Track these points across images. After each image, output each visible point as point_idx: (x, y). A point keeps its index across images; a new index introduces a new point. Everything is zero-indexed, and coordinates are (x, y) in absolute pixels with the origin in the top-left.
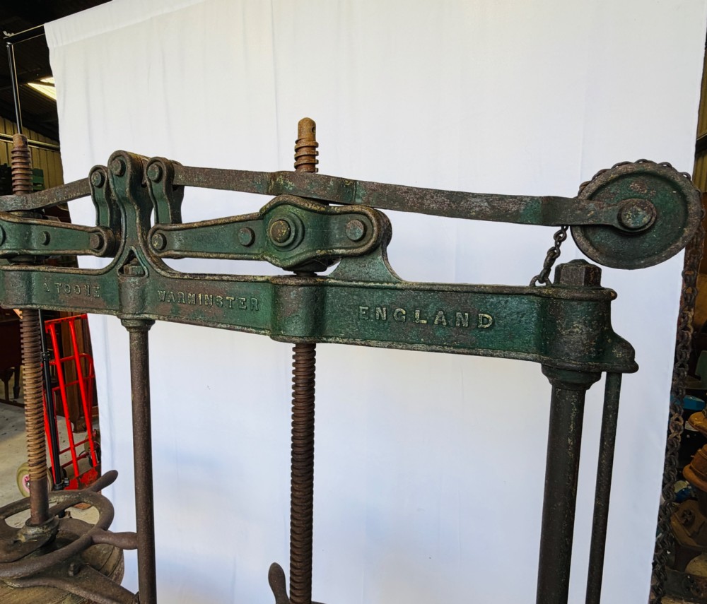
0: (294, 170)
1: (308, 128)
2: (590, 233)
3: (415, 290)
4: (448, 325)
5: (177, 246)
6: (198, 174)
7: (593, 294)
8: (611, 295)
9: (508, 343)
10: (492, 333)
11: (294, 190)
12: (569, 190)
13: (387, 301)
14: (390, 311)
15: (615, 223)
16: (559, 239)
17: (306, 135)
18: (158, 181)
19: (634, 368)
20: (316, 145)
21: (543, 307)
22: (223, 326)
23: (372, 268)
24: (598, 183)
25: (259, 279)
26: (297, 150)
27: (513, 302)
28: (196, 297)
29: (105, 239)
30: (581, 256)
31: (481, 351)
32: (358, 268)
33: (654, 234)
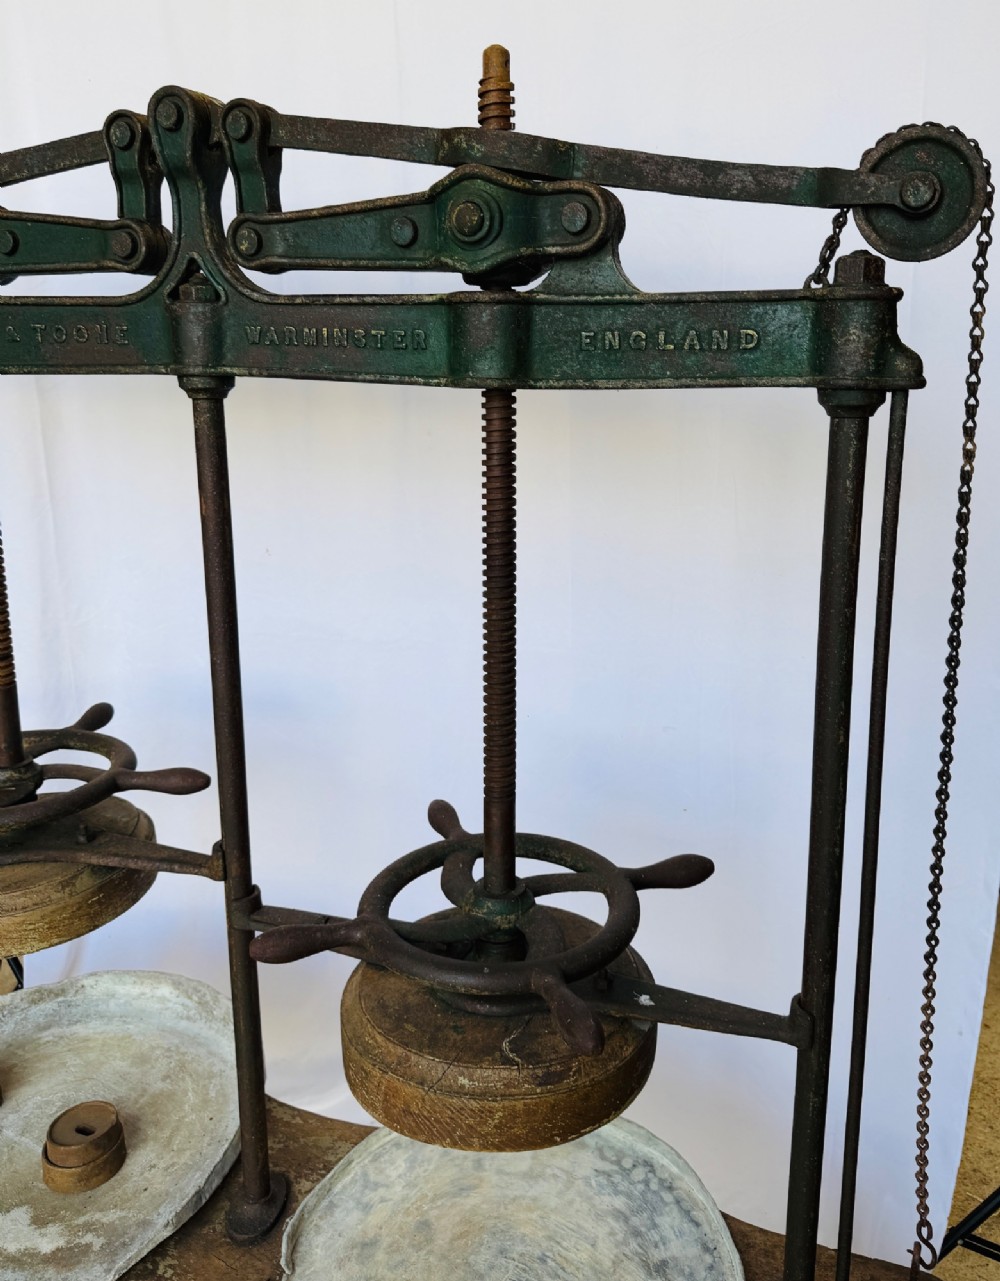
0: (478, 126)
1: (497, 61)
2: (873, 216)
3: (656, 303)
4: (701, 349)
5: (280, 248)
6: (315, 130)
7: (874, 292)
8: (898, 294)
9: (777, 367)
10: (757, 354)
11: (485, 156)
12: (849, 160)
13: (619, 322)
14: (624, 336)
15: (897, 202)
16: (839, 223)
17: (495, 71)
18: (243, 140)
19: (921, 383)
20: (512, 87)
21: (817, 313)
22: (368, 377)
23: (597, 276)
24: (882, 150)
25: (427, 299)
26: (482, 95)
27: (783, 311)
28: (319, 332)
29: (142, 240)
30: (864, 246)
31: (743, 381)
32: (578, 276)
33: (940, 216)
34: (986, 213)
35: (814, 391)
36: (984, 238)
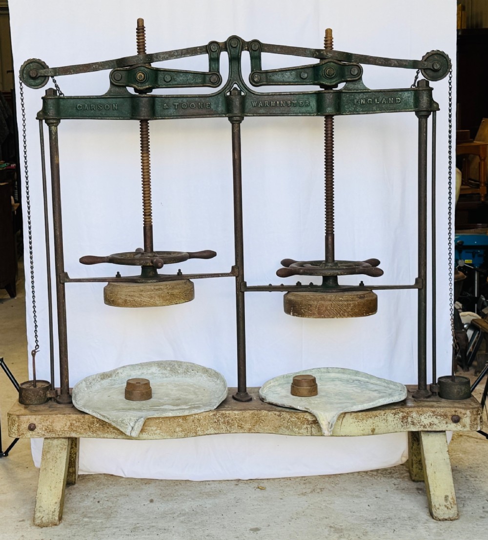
0: (324, 49)
1: (329, 33)
2: (426, 71)
3: (374, 92)
4: (386, 103)
5: (266, 80)
7: (428, 88)
8: (432, 89)
9: (405, 107)
10: (401, 104)
11: (331, 56)
13: (365, 97)
14: (366, 100)
15: (432, 68)
16: (418, 73)
18: (256, 50)
19: (439, 110)
20: (333, 39)
21: (415, 94)
22: (292, 114)
23: (358, 86)
24: (427, 56)
25: (310, 93)
26: (325, 41)
27: (406, 93)
28: (276, 103)
29: (220, 78)
30: (424, 78)
31: (398, 110)
32: (353, 86)
33: (441, 71)
34: (451, 70)
35: (414, 113)
36: (451, 76)
